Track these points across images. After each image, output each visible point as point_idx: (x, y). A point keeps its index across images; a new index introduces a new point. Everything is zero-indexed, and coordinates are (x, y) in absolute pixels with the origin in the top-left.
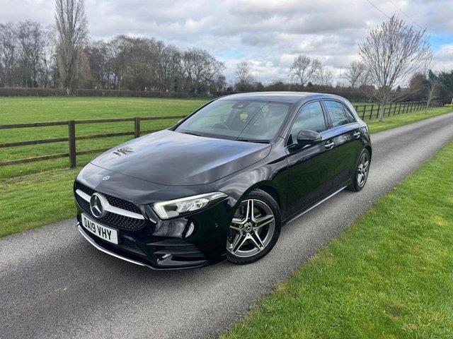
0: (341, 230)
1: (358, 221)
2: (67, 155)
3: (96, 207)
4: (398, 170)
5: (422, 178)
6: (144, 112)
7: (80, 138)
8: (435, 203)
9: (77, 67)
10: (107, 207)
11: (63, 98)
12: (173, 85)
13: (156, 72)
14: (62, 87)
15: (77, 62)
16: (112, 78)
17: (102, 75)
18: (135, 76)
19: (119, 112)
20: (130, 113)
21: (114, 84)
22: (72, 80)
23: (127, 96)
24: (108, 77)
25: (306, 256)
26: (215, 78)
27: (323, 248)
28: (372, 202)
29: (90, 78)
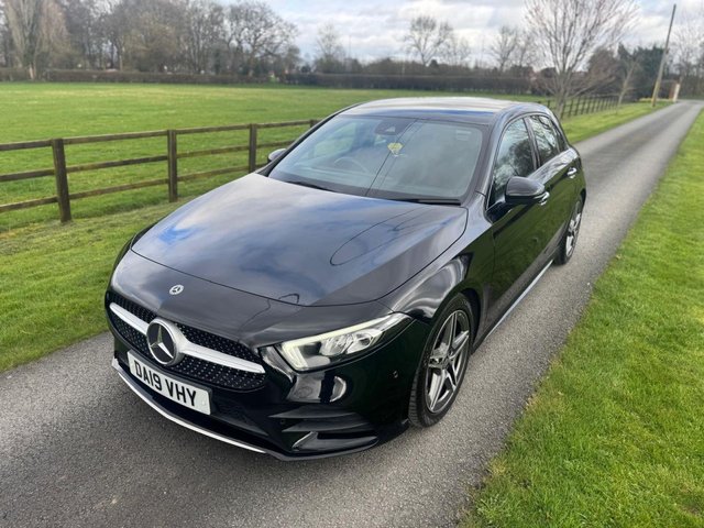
0: (561, 344)
1: (581, 323)
2: (53, 200)
3: (162, 346)
4: (609, 220)
5: (651, 236)
6: (169, 112)
7: (75, 170)
8: (685, 282)
9: (44, 31)
10: (185, 346)
11: (22, 86)
12: (211, 62)
13: (182, 39)
14: (20, 66)
15: (43, 21)
16: (108, 50)
17: (89, 44)
18: (147, 46)
19: (126, 112)
20: (146, 113)
21: (111, 61)
22: (36, 53)
23: (135, 82)
24: (99, 47)
25: (521, 400)
26: (282, 50)
27: (542, 379)
28: (592, 284)
29: (68, 50)
